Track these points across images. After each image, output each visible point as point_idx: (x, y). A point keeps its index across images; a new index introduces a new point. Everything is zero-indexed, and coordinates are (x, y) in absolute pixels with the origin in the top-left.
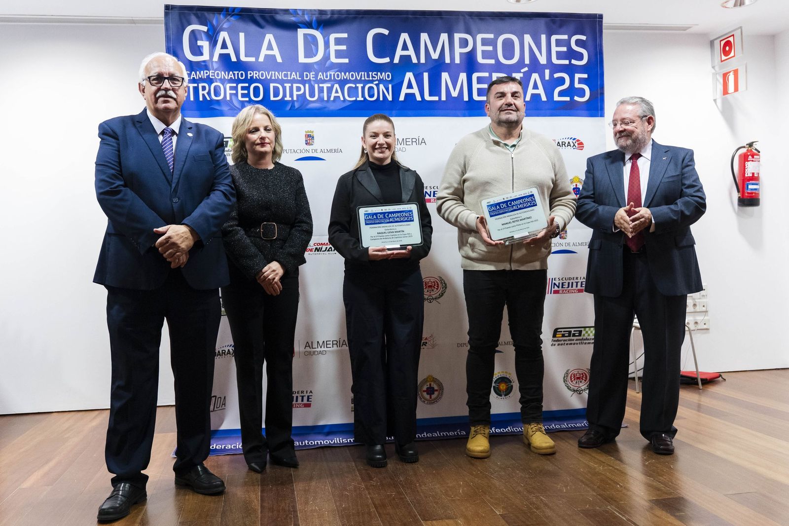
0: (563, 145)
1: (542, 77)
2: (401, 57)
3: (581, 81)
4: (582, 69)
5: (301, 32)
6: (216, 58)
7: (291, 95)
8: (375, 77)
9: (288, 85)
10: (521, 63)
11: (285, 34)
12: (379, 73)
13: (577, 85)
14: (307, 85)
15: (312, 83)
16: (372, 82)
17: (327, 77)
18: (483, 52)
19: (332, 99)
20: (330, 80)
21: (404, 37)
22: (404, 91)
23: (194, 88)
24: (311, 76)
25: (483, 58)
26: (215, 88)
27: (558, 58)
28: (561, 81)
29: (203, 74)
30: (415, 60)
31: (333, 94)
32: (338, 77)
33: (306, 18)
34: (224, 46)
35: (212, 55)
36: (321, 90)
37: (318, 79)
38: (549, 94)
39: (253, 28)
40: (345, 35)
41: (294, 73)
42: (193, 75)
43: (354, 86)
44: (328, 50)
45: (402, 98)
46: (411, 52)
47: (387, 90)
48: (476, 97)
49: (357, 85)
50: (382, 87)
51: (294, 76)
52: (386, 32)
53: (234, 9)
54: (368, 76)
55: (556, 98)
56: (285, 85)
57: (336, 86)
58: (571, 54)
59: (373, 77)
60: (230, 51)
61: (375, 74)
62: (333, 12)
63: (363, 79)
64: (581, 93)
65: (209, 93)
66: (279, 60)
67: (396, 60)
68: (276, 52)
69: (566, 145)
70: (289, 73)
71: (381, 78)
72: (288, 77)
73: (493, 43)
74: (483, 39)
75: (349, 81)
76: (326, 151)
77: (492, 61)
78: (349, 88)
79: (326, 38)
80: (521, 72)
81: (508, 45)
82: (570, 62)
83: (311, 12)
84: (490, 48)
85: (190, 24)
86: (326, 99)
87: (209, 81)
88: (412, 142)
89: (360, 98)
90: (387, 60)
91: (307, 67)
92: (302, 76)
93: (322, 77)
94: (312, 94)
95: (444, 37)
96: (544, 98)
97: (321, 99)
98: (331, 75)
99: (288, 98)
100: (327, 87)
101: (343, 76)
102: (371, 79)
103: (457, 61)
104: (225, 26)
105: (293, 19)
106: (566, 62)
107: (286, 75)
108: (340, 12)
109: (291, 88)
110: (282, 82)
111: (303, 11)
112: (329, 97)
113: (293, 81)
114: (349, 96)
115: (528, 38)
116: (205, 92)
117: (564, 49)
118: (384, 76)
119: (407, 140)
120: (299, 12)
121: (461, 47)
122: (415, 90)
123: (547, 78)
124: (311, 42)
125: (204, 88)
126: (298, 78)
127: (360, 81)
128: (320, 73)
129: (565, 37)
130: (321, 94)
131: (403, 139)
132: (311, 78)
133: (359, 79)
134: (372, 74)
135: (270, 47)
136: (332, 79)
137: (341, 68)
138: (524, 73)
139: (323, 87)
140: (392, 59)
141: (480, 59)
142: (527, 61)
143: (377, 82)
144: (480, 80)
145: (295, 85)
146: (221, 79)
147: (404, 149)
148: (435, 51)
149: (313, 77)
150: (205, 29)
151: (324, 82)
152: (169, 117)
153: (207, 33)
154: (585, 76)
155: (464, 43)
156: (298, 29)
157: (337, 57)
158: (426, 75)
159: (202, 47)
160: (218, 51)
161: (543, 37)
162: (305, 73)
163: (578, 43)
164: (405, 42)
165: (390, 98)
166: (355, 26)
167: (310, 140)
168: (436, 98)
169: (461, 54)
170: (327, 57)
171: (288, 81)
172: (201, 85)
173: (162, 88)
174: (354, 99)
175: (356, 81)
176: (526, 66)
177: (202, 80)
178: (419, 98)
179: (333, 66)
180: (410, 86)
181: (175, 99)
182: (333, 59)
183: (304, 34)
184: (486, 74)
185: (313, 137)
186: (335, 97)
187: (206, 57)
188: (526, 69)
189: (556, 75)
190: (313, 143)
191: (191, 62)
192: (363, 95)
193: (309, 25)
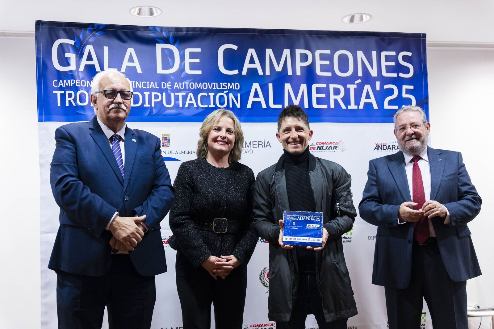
0: (393, 148)
1: (373, 88)
2: (249, 69)
3: (408, 91)
4: (408, 81)
5: (159, 47)
6: (82, 69)
7: (150, 102)
8: (225, 87)
9: (147, 94)
10: (354, 76)
11: (145, 48)
12: (229, 84)
13: (404, 95)
14: (164, 94)
15: (169, 92)
16: (222, 91)
17: (182, 86)
18: (321, 65)
19: (186, 106)
20: (185, 90)
21: (252, 52)
22: (251, 99)
23: (61, 94)
24: (168, 85)
25: (322, 70)
26: (80, 95)
27: (387, 72)
28: (391, 92)
29: (69, 83)
30: (260, 72)
31: (188, 102)
32: (192, 87)
33: (164, 34)
34: (90, 58)
35: (78, 66)
36: (177, 98)
37: (174, 88)
38: (380, 103)
39: (116, 43)
40: (199, 50)
41: (152, 83)
42: (61, 83)
43: (206, 94)
44: (183, 63)
45: (249, 106)
46: (257, 65)
47: (236, 98)
48: (315, 105)
49: (210, 94)
50: (231, 95)
51: (153, 85)
52: (235, 47)
53: (99, 25)
54: (219, 86)
55: (386, 106)
56: (145, 93)
57: (191, 95)
58: (399, 68)
59: (223, 87)
60: (95, 62)
61: (225, 84)
62: (188, 29)
63: (214, 88)
64: (409, 102)
65: (75, 100)
66: (139, 71)
67: (244, 72)
68: (136, 64)
69: (396, 148)
70: (148, 83)
71: (231, 88)
72: (147, 87)
73: (330, 58)
74: (321, 55)
75: (202, 91)
76: (180, 152)
77: (329, 74)
78: (202, 96)
79: (182, 53)
80: (354, 84)
81: (343, 61)
82: (398, 75)
83: (168, 29)
84: (327, 62)
85: (58, 38)
86: (181, 106)
87: (76, 89)
88: (258, 145)
89: (212, 106)
90: (236, 72)
91: (164, 78)
92: (159, 85)
93: (178, 86)
94: (169, 102)
95: (286, 52)
96: (375, 107)
97: (176, 106)
98: (185, 85)
99: (147, 105)
100: (182, 95)
101: (196, 86)
102: (221, 88)
103: (298, 73)
104: (91, 40)
105: (152, 35)
106: (395, 75)
107: (145, 85)
108: (194, 29)
109: (150, 97)
110: (142, 91)
111: (162, 28)
112: (184, 104)
113: (151, 90)
114: (202, 104)
115: (360, 54)
116: (71, 99)
117: (393, 64)
118: (233, 86)
119: (254, 143)
120: (158, 30)
121: (301, 61)
122: (261, 99)
123: (378, 88)
124: (168, 56)
125: (70, 95)
126: (156, 88)
127: (212, 91)
128: (176, 83)
129: (393, 53)
130: (177, 102)
131: (250, 142)
132: (168, 88)
133: (210, 88)
134: (222, 84)
135: (131, 60)
136: (187, 88)
137: (195, 79)
138: (357, 84)
139: (179, 95)
140: (241, 71)
141: (319, 72)
142: (360, 74)
143: (227, 91)
144: (318, 90)
145: (153, 94)
146: (86, 88)
147: (251, 152)
148: (278, 65)
149: (169, 87)
150: (72, 42)
151: (179, 91)
152: (117, 126)
153: (74, 47)
154: (412, 87)
155: (304, 58)
156: (157, 44)
157: (191, 69)
158: (270, 86)
159: (69, 58)
160: (84, 62)
161: (374, 53)
162: (162, 83)
163: (405, 58)
164: (252, 56)
165: (238, 106)
166: (207, 42)
167: (166, 142)
168: (280, 106)
169: (302, 67)
170: (182, 69)
171: (147, 90)
172: (67, 92)
173: (114, 101)
174: (206, 106)
175: (208, 91)
176: (359, 78)
177: (68, 88)
178: (264, 106)
179: (188, 77)
180: (256, 95)
181: (125, 111)
182: (188, 71)
183: (162, 48)
184: (324, 85)
185: (169, 140)
186: (190, 105)
187: (73, 67)
188: (359, 81)
189: (386, 87)
190: (169, 146)
191: (58, 71)
192: (214, 103)
193: (166, 41)
